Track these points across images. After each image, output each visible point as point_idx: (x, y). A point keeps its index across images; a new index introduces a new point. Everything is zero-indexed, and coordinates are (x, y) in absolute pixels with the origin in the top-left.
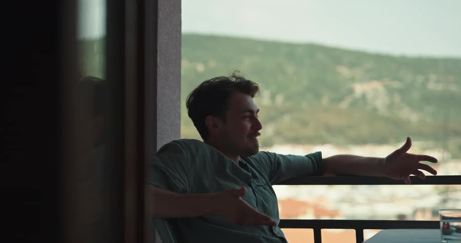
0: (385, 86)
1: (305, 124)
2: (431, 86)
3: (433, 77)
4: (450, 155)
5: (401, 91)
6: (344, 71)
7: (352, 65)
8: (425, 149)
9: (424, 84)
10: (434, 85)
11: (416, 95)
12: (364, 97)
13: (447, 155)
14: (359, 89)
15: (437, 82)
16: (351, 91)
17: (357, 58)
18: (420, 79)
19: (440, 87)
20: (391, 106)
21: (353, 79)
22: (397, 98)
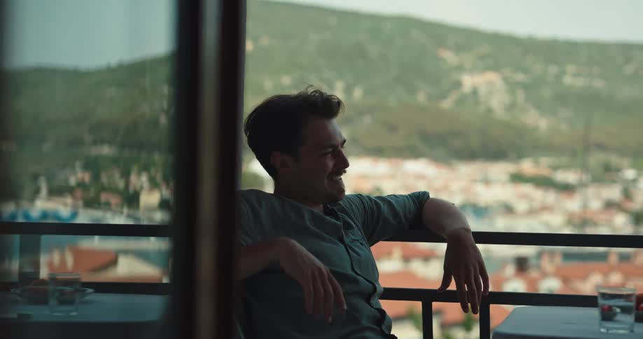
0: (505, 79)
1: (392, 128)
2: (568, 80)
3: (571, 68)
4: (589, 177)
5: (526, 87)
6: (449, 57)
7: (459, 49)
8: (555, 168)
9: (559, 77)
10: (572, 80)
11: (547, 92)
12: (475, 92)
13: (585, 177)
14: (468, 81)
15: (577, 75)
16: (458, 85)
17: (467, 39)
18: (553, 69)
19: (580, 82)
20: (511, 107)
21: (460, 68)
22: (521, 96)
